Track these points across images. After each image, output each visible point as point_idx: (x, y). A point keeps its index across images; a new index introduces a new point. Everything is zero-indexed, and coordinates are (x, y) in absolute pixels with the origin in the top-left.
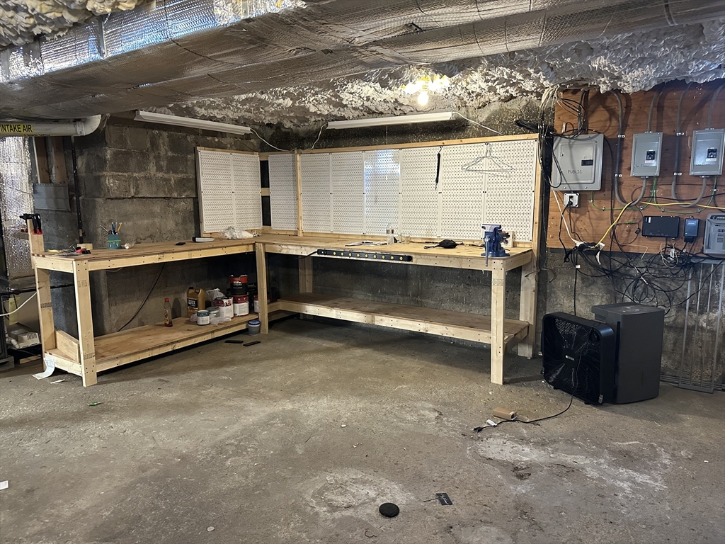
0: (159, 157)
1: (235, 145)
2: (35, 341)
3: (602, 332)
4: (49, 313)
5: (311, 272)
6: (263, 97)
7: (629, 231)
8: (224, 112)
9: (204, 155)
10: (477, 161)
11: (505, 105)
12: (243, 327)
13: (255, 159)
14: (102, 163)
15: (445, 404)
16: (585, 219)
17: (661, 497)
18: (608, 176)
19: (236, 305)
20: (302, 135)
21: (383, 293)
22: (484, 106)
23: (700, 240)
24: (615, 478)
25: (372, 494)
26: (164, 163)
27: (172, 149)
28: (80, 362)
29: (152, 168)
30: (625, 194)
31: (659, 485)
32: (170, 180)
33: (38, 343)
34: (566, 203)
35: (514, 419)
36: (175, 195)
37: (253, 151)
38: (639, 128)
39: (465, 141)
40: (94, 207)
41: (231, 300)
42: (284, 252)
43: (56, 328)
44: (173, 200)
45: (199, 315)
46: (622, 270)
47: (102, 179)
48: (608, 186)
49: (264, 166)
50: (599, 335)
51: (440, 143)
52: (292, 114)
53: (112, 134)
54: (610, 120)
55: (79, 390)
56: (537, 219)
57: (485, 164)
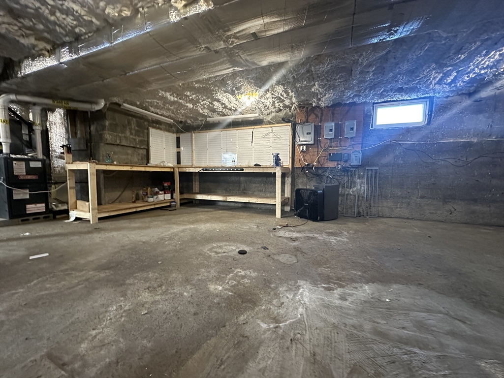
0: (131, 128)
1: (166, 129)
2: (65, 207)
3: (319, 192)
4: (74, 192)
5: (198, 183)
6: (181, 101)
7: (324, 159)
8: (162, 111)
9: (152, 131)
10: (267, 135)
11: (277, 114)
12: (168, 204)
13: (175, 136)
14: (104, 127)
15: (259, 223)
16: (308, 155)
17: (347, 243)
18: (316, 139)
19: (166, 195)
20: (195, 126)
21: (230, 190)
22: (269, 114)
23: (349, 161)
24: (329, 239)
25: (234, 248)
26: (133, 132)
27: (137, 126)
28: (89, 212)
29: (128, 133)
30: (322, 145)
31: (346, 240)
32: (136, 139)
33: (66, 208)
34: (301, 149)
35: (287, 226)
36: (138, 146)
37: (173, 132)
38: (326, 121)
39: (263, 126)
40: (99, 147)
41: (163, 192)
42: (187, 171)
43: (77, 199)
44: (137, 149)
45: (148, 197)
46: (322, 174)
47: (104, 135)
48: (316, 143)
49: (178, 139)
50: (317, 192)
51: (253, 127)
52: (191, 115)
53: (109, 114)
54: (316, 118)
55: (88, 225)
56: (291, 156)
57: (271, 136)
